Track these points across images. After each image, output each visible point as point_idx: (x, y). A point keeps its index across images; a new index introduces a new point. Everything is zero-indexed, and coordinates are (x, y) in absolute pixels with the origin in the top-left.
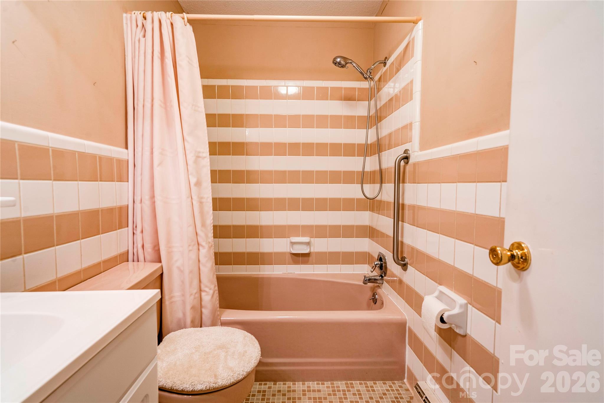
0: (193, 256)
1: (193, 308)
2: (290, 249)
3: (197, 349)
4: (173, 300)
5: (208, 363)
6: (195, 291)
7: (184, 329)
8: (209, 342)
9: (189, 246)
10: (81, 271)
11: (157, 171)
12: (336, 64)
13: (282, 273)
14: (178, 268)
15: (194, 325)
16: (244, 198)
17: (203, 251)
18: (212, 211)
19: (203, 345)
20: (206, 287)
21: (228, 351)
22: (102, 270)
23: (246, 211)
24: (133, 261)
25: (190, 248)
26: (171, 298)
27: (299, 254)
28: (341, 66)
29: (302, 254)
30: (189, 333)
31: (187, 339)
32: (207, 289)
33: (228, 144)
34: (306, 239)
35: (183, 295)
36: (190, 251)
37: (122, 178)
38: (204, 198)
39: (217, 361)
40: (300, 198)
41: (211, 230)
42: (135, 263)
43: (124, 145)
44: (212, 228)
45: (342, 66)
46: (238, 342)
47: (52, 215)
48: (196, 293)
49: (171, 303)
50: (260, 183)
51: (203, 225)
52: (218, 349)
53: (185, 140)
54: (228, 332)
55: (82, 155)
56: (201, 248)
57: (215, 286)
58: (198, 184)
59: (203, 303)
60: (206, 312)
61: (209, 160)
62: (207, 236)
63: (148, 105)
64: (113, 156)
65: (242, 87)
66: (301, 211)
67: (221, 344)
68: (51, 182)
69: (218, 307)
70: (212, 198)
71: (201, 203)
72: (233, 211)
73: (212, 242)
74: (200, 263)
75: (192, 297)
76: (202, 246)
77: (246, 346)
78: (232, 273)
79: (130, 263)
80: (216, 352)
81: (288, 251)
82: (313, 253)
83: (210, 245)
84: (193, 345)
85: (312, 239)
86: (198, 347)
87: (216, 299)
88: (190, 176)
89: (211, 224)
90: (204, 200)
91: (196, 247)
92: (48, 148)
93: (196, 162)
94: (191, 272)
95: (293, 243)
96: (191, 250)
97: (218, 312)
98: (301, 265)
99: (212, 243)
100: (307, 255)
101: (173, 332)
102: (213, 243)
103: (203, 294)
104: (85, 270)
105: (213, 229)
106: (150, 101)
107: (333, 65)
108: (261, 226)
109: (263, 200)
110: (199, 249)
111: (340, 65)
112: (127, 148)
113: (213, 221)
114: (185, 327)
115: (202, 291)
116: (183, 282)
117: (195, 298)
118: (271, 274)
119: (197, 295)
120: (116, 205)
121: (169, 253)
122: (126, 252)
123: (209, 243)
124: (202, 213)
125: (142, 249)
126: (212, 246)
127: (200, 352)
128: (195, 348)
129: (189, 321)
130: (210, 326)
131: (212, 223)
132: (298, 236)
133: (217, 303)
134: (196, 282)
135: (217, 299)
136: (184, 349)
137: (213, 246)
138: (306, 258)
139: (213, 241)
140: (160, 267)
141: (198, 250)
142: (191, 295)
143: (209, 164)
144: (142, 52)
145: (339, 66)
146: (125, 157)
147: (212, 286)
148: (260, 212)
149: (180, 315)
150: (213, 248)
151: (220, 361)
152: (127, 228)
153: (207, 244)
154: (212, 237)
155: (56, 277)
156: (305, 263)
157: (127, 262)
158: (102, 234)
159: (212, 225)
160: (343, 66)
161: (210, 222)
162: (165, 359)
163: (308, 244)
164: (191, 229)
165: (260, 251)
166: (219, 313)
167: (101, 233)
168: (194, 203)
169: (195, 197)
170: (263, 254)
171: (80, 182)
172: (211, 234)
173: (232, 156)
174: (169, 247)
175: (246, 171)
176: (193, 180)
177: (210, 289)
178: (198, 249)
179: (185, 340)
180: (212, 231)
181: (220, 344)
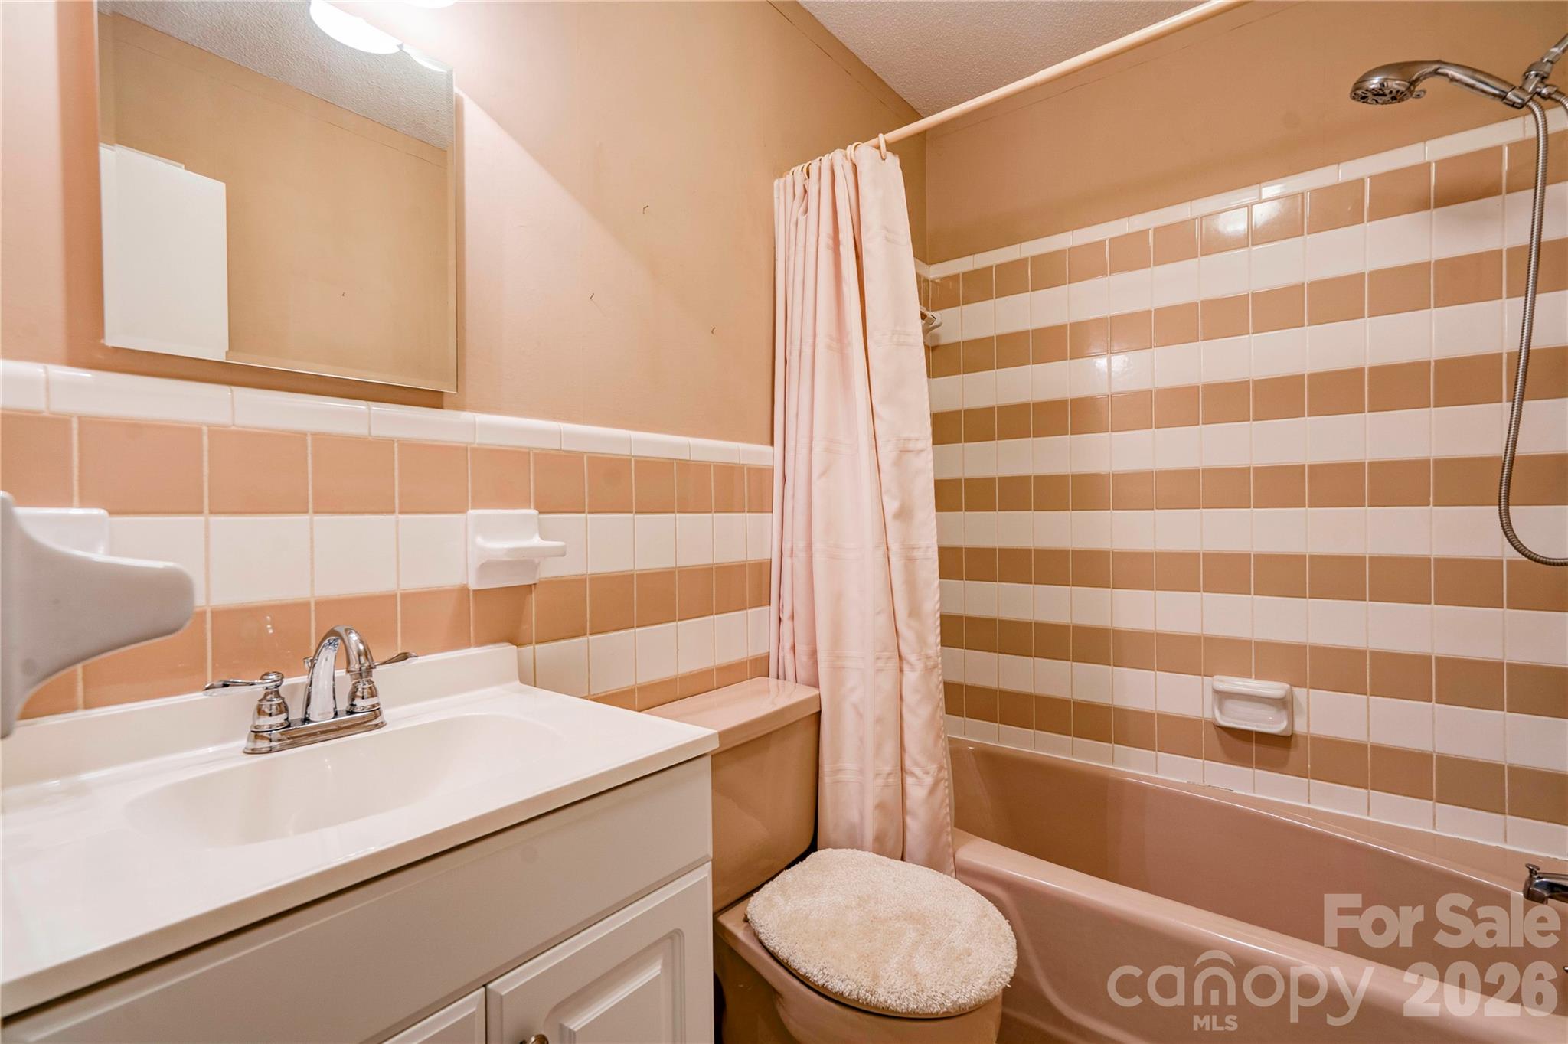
0: (887, 682)
1: (880, 806)
2: (1214, 714)
3: (861, 902)
4: (842, 777)
5: (870, 942)
6: (887, 769)
7: (855, 850)
8: (894, 898)
9: (878, 659)
10: (676, 679)
11: (818, 485)
12: (1363, 98)
13: (1186, 782)
14: (855, 707)
15: (881, 848)
16: (1068, 551)
17: (911, 677)
18: (937, 581)
19: (877, 898)
20: (917, 764)
21: (927, 933)
22: (715, 685)
23: (1073, 585)
24: (778, 678)
25: (880, 664)
26: (838, 771)
27: (1250, 732)
28: (1388, 98)
29: (1258, 734)
30: (861, 862)
31: (851, 872)
32: (917, 771)
33: (1023, 408)
34: (1274, 688)
35: (861, 771)
36: (879, 670)
37: (761, 504)
38: (919, 548)
39: (892, 944)
40: (1250, 555)
41: (936, 628)
42: (780, 682)
43: (768, 439)
44: (938, 622)
45: (1394, 98)
46: (959, 922)
47: (629, 573)
48: (889, 774)
49: (837, 782)
50: (1113, 509)
51: (914, 612)
52: (905, 920)
53: (875, 414)
54: (947, 890)
55: (685, 466)
56: (906, 667)
57: (941, 769)
58: (904, 514)
59: (909, 803)
60: (915, 827)
61: (931, 456)
62: (922, 640)
63: (807, 351)
64: (741, 462)
65: (1060, 253)
66: (1255, 594)
67: (919, 911)
68: (632, 515)
69: (948, 823)
70: (937, 549)
71: (909, 560)
72: (1035, 584)
73: (938, 657)
74: (904, 703)
75: (880, 781)
76: (908, 662)
77: (975, 940)
78: (1033, 752)
79: (772, 681)
80: (899, 925)
81: (1208, 715)
82: (1306, 737)
83: (930, 663)
84: (857, 891)
85: (1300, 693)
86: (866, 898)
87: (943, 801)
88: (885, 499)
89: (936, 613)
90: (917, 554)
91: (893, 664)
92: (628, 458)
93: (898, 463)
94: (879, 721)
95: (1222, 696)
96: (882, 670)
97: (947, 835)
98: (1257, 771)
99: (936, 658)
100: (1284, 741)
101: (830, 849)
102: (940, 659)
103: (910, 781)
104: (684, 678)
105: (941, 625)
106: (810, 340)
107: (1360, 105)
108: (1118, 633)
109: (1122, 556)
110: (901, 670)
111: (1384, 95)
112: (772, 444)
113: (941, 605)
114: (861, 848)
115: (906, 772)
116: (861, 740)
117: (886, 786)
118: (1148, 779)
119: (894, 780)
120: (745, 559)
121: (837, 670)
122: (765, 657)
123: (928, 657)
124: (911, 584)
125: (792, 653)
126: (935, 666)
127: (866, 910)
128: (859, 898)
129: (869, 834)
130: (922, 865)
131: (938, 610)
132: (1245, 674)
133: (947, 814)
134: (890, 748)
135: (947, 801)
136: (837, 891)
137: (940, 666)
138: (1276, 752)
139: (939, 654)
140: (816, 695)
141: (898, 671)
142: (878, 775)
143: (931, 465)
144: (801, 244)
145: (1379, 101)
146: (766, 462)
147: (933, 768)
148: (1114, 590)
149: (853, 815)
150: (940, 672)
151: (898, 948)
152: (768, 607)
153: (919, 659)
154: (938, 646)
155: (634, 683)
156: (1276, 766)
157: (767, 678)
158: (716, 614)
159: (938, 615)
160: (1396, 97)
161: (932, 605)
162: (795, 897)
163: (1284, 704)
164: (883, 620)
165: (1115, 703)
166: (950, 839)
167: (714, 612)
168: (893, 560)
169: (894, 547)
170: (1122, 713)
171: (678, 515)
172: (934, 637)
173: (1035, 439)
174: (837, 657)
175: (1072, 475)
176: (892, 506)
177: (927, 773)
178: (899, 669)
179: (847, 874)
180: (938, 630)
181: (917, 911)
